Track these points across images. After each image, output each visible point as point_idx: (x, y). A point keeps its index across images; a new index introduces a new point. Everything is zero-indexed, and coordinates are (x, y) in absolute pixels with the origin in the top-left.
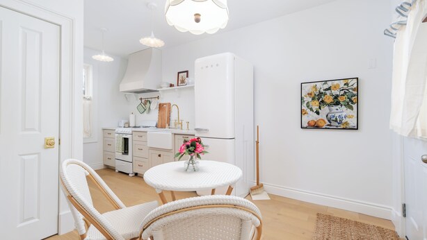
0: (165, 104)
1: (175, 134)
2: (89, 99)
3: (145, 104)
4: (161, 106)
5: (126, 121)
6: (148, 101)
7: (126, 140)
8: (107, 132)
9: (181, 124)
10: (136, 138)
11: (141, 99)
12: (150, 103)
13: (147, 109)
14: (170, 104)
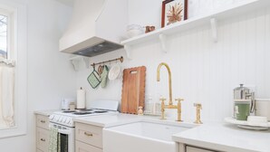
0: (135, 69)
1: (186, 145)
2: (11, 65)
3: (100, 72)
4: (126, 75)
5: (72, 100)
6: (104, 67)
7: (64, 138)
8: (41, 119)
9: (179, 108)
10: (81, 136)
11: (94, 65)
12: (107, 69)
13: (104, 80)
14: (143, 69)
